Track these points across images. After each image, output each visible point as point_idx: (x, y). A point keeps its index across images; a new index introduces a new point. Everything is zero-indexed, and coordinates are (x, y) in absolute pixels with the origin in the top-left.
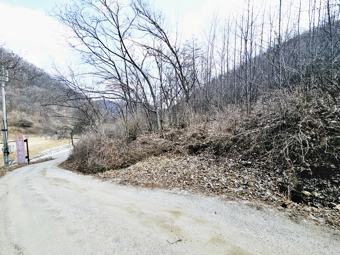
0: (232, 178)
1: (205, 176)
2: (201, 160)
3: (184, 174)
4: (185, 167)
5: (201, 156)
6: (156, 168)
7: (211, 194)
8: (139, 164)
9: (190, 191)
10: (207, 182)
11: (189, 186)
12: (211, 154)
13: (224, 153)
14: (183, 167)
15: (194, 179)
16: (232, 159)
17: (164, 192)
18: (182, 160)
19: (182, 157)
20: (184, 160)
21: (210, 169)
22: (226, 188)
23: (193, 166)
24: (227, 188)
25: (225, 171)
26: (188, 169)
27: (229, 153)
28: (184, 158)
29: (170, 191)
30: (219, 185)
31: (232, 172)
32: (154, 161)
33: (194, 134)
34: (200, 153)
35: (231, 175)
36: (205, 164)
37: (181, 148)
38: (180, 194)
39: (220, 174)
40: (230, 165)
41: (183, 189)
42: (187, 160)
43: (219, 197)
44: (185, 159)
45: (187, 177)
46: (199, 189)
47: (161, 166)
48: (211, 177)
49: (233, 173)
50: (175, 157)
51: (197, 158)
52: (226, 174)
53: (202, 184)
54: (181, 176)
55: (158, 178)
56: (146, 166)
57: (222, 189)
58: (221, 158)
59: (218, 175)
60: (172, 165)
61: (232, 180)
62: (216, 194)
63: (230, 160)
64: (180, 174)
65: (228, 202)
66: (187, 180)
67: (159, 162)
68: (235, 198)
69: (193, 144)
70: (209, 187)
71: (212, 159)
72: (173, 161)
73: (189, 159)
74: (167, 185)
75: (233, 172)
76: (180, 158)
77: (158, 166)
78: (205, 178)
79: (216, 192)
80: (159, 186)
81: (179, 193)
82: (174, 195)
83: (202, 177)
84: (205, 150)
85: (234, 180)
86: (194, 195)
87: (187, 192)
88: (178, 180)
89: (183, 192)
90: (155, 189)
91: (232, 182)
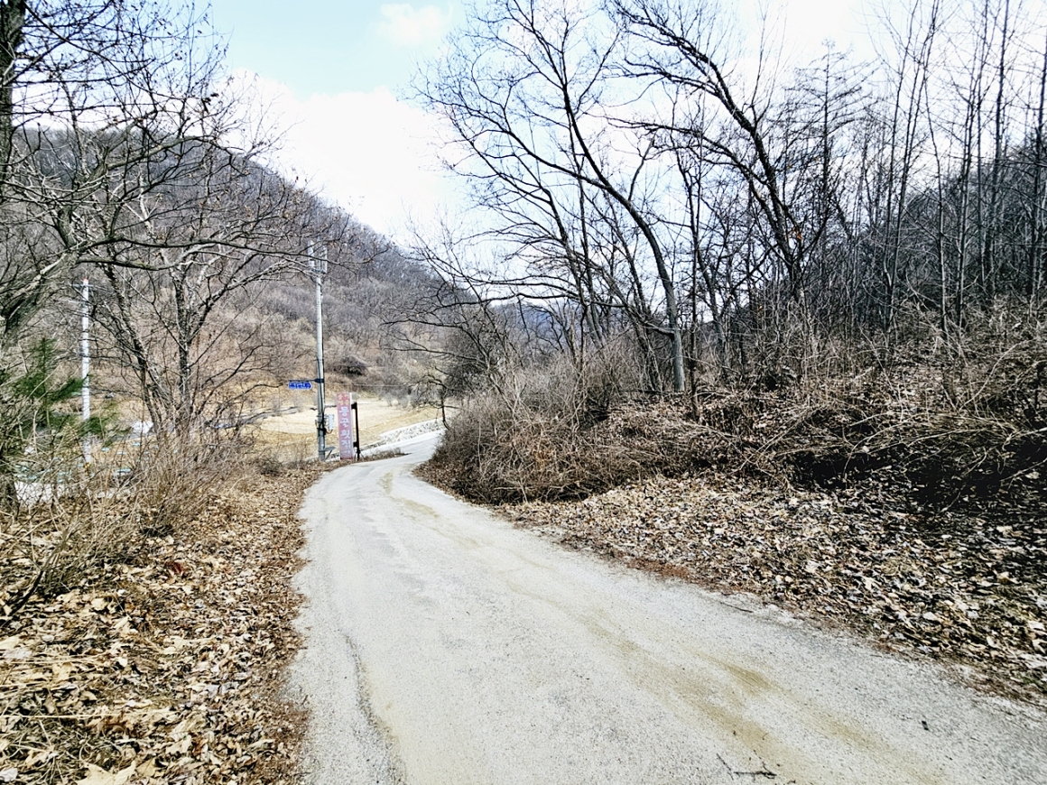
0: (1013, 606)
1: (869, 574)
2: (848, 511)
3: (776, 550)
4: (781, 527)
5: (848, 497)
6: (671, 515)
7: (902, 648)
8: (614, 495)
9: (802, 615)
10: (880, 598)
11: (799, 597)
12: (900, 493)
13: (966, 499)
14: (772, 527)
15: (819, 576)
16: (1010, 528)
17: (700, 596)
18: (767, 499)
19: (765, 490)
20: (777, 501)
21: (891, 551)
22: (976, 640)
23: (811, 529)
24: (984, 642)
25: (971, 572)
26: (794, 536)
27: (993, 499)
28: (777, 495)
29: (724, 599)
30: (941, 620)
31: (1010, 583)
32: (664, 491)
33: (818, 411)
34: (843, 487)
35: (1005, 594)
36: (867, 529)
37: (764, 459)
38: (763, 617)
39: (942, 579)
40: (998, 551)
41: (773, 601)
42: (787, 503)
43: (940, 667)
44: (780, 500)
45: (787, 564)
46: (840, 616)
47: (689, 511)
48: (897, 583)
49: (1017, 588)
50: (740, 487)
51: (831, 503)
52: (974, 584)
53: (853, 602)
54: (763, 557)
55: (679, 548)
56: (637, 502)
57: (958, 640)
58: (949, 515)
59: (935, 583)
60: (728, 512)
61: (1011, 613)
62: (923, 653)
63: (1000, 529)
64: (761, 547)
65: (994, 700)
66: (789, 574)
67: (682, 496)
68: (1033, 694)
69: (813, 449)
70: (891, 618)
71: (904, 515)
72: (731, 498)
73: (796, 499)
74: (712, 577)
75: (1014, 580)
76: (759, 494)
77: (677, 509)
78: (869, 582)
79: (923, 644)
80: (682, 574)
81: (762, 612)
82: (740, 615)
83: (858, 575)
84: (870, 476)
85: (1023, 618)
86: (820, 634)
87: (793, 615)
88: (753, 568)
89: (775, 613)
90: (669, 581)
91: (1008, 624)
